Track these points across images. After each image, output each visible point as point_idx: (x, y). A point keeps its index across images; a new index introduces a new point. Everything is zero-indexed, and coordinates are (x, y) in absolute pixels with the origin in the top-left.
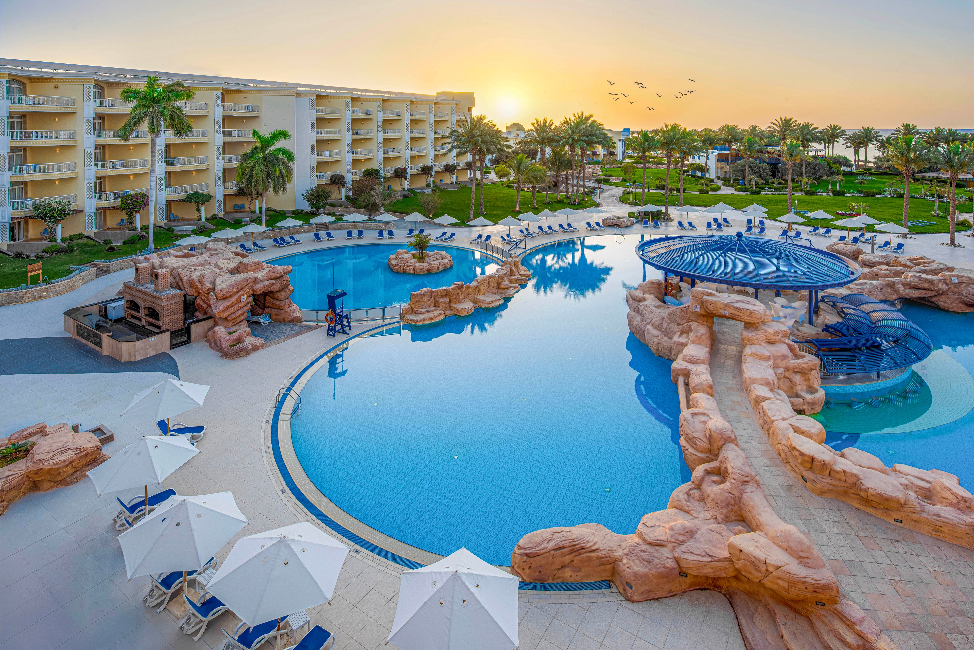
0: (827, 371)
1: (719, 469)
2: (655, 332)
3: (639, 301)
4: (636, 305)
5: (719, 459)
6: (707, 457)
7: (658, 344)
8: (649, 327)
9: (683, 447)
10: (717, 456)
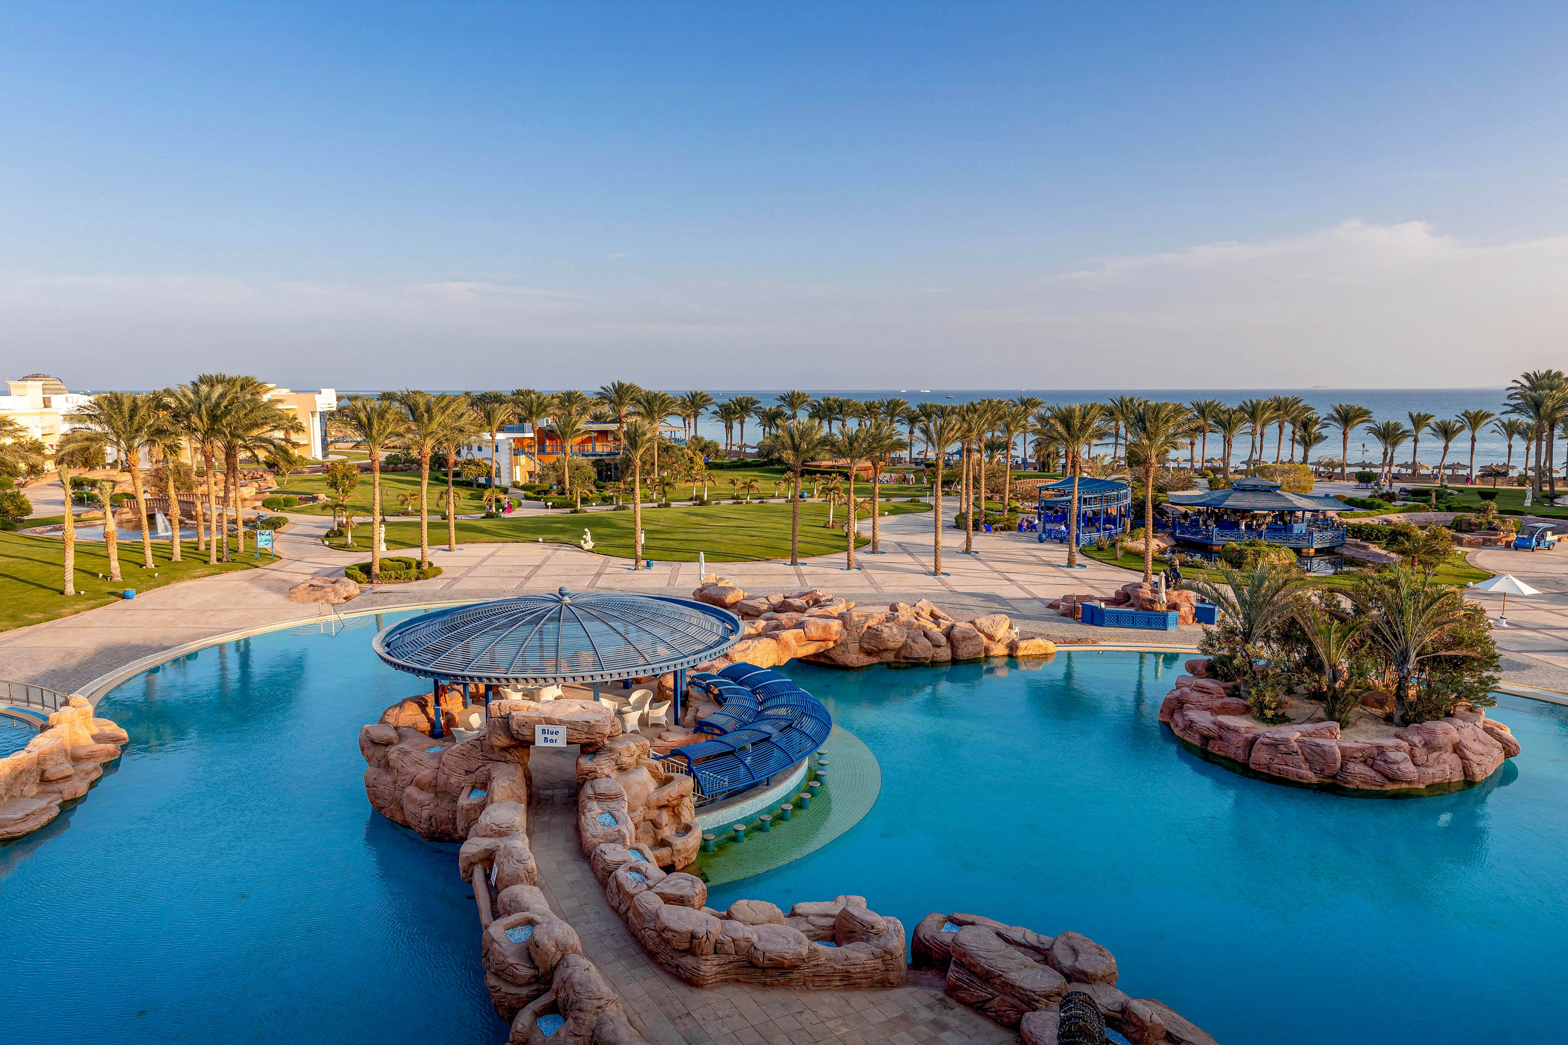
0: (703, 793)
1: (555, 1002)
2: (423, 796)
3: (386, 745)
4: (382, 754)
5: (554, 986)
6: (533, 991)
7: (431, 817)
8: (411, 790)
9: (492, 987)
10: (550, 982)
